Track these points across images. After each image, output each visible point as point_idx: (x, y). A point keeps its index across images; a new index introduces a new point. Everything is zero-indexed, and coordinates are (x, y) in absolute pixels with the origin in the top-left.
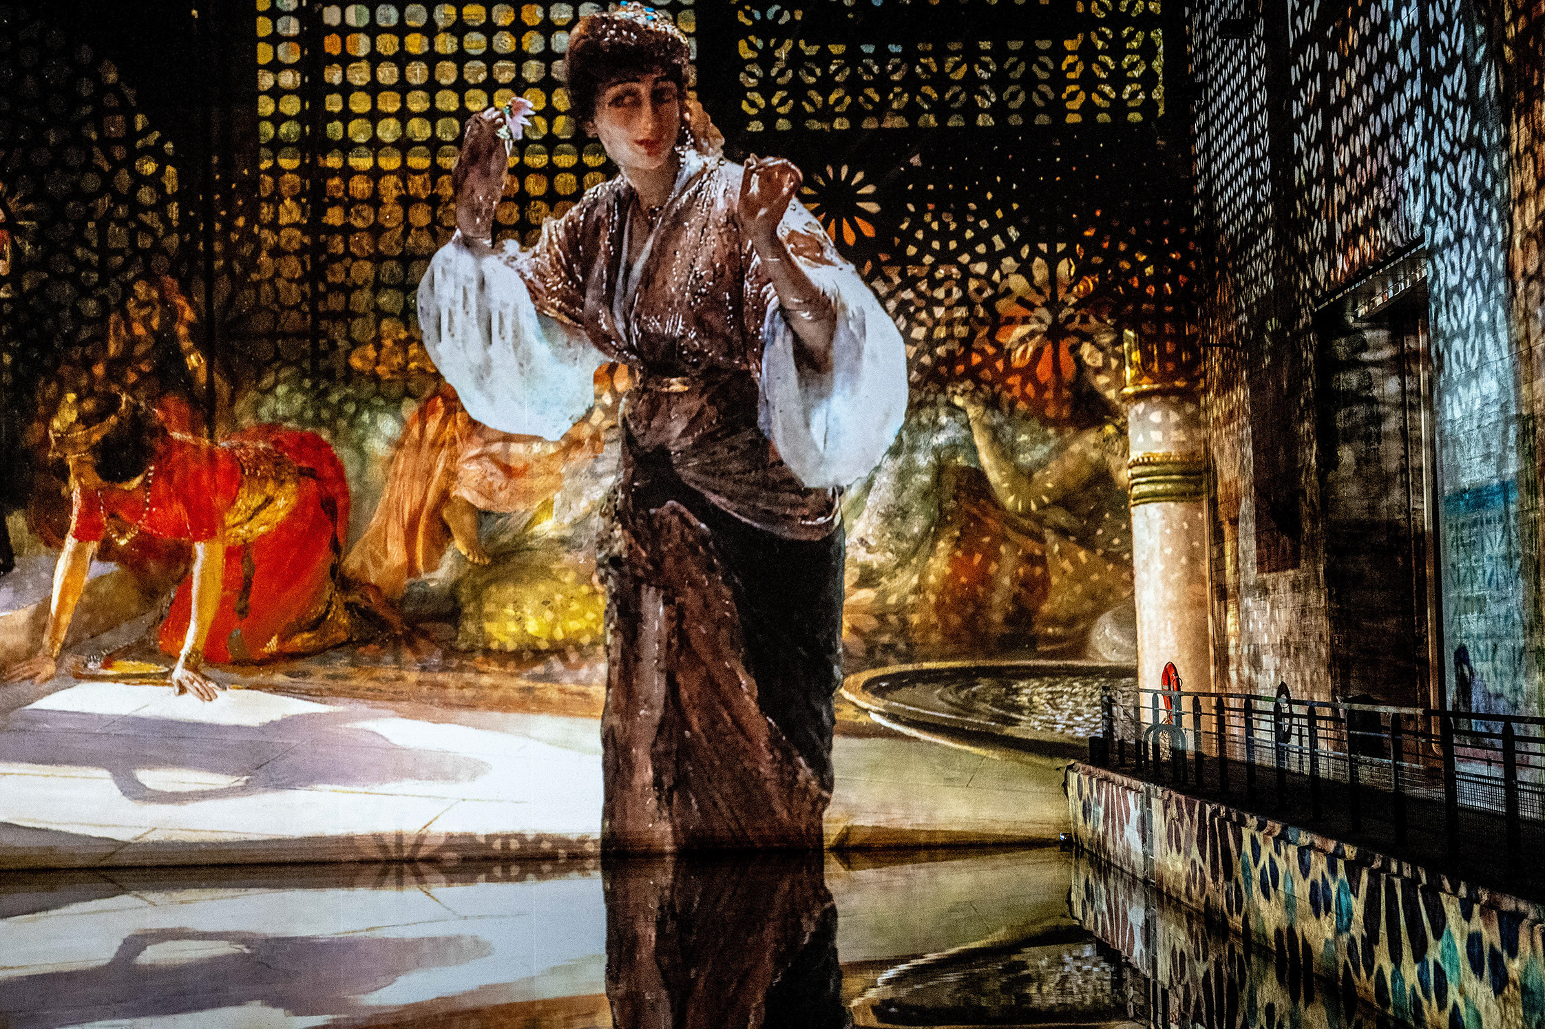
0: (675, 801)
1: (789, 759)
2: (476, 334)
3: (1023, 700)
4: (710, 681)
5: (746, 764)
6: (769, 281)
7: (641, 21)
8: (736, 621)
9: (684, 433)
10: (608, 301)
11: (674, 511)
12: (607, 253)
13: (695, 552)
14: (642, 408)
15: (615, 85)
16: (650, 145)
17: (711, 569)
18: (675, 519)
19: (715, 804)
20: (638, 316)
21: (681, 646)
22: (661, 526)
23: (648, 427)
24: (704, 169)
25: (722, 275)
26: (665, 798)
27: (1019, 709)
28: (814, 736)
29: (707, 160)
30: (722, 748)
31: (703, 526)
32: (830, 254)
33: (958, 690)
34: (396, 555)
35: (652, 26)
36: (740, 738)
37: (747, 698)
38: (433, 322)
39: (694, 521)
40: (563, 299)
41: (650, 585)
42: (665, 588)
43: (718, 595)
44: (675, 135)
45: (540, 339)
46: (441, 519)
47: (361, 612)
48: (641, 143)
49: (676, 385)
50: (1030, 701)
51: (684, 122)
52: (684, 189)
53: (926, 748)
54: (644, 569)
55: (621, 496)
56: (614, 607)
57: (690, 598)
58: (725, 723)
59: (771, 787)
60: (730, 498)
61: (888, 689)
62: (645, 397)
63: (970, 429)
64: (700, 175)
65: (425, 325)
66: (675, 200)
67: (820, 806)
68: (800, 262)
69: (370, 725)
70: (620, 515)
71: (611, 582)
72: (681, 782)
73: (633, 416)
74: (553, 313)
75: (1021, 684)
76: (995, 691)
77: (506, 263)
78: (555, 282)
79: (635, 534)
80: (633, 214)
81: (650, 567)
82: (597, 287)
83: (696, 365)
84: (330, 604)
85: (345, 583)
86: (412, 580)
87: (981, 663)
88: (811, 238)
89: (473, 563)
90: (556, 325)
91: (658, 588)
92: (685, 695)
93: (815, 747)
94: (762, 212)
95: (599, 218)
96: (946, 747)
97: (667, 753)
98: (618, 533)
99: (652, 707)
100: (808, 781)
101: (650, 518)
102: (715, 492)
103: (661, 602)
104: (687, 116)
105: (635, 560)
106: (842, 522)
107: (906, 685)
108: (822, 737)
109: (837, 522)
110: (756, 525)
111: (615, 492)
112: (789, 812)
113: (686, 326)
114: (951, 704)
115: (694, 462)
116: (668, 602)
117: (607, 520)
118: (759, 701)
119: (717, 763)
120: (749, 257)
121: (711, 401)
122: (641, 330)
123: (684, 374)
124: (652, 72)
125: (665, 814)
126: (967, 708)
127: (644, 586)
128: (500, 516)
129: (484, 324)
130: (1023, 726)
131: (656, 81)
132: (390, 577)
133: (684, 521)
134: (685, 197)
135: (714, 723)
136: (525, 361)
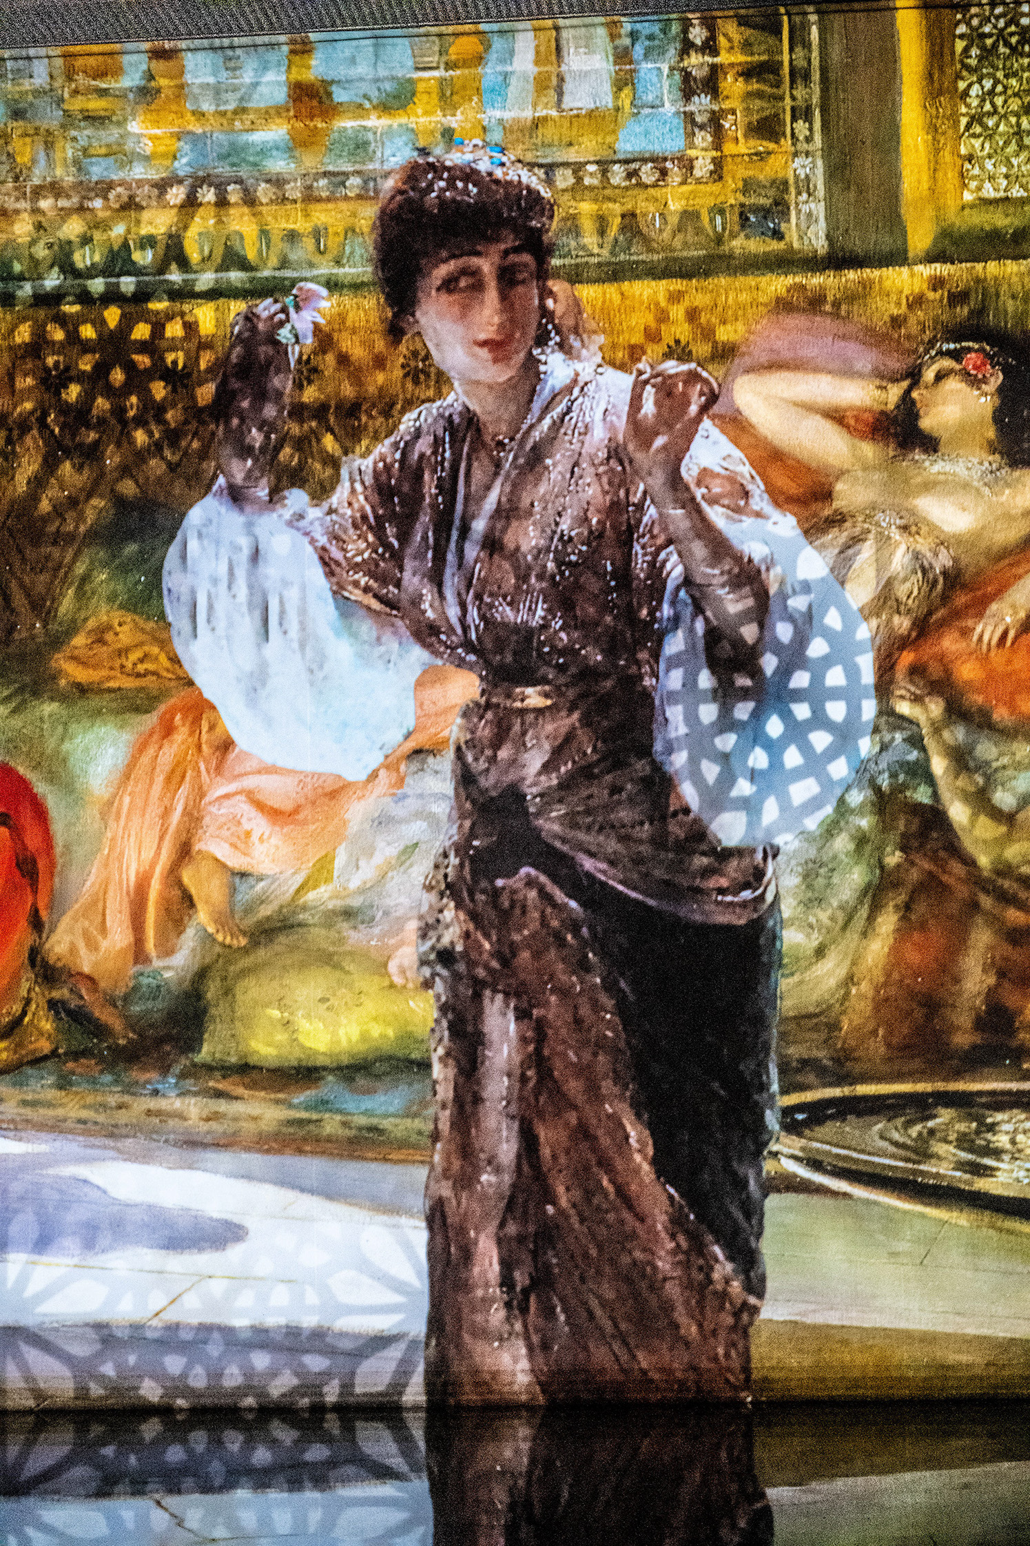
0: (532, 1309)
1: (698, 1247)
2: (247, 625)
3: (1002, 1140)
4: (583, 1132)
5: (638, 1254)
6: (670, 542)
7: (483, 166)
8: (622, 1045)
9: (547, 768)
10: (436, 578)
11: (530, 883)
12: (434, 506)
13: (561, 942)
14: (485, 731)
15: (445, 261)
16: (498, 347)
17: (584, 967)
18: (533, 894)
19: (591, 1316)
20: (478, 597)
21: (541, 1080)
22: (513, 903)
23: (493, 760)
24: (575, 381)
25: (601, 535)
26: (517, 1305)
27: (997, 1153)
28: (739, 1215)
29: (579, 366)
30: (603, 1231)
31: (573, 904)
32: (760, 502)
33: (909, 1124)
34: (118, 937)
35: (499, 173)
36: (627, 1216)
37: (638, 1158)
38: (185, 610)
39: (559, 896)
40: (370, 574)
41: (495, 991)
42: (518, 995)
43: (596, 1007)
44: (532, 332)
45: (338, 634)
46: (180, 884)
47: (69, 1012)
48: (484, 344)
49: (534, 697)
50: (1013, 1142)
51: (545, 312)
52: (546, 409)
53: (861, 1209)
54: (487, 967)
55: (454, 860)
56: (445, 1024)
57: (552, 1009)
58: (606, 1195)
59: (673, 1290)
60: (612, 863)
61: (805, 1123)
62: (489, 715)
63: (923, 749)
64: (569, 389)
65: (175, 614)
66: (532, 427)
67: (745, 1317)
68: (717, 516)
69: (83, 1171)
70: (451, 889)
71: (439, 986)
72: (542, 1281)
73: (471, 744)
74: (356, 595)
75: (999, 1117)
76: (962, 1127)
77: (290, 524)
78: (359, 548)
79: (474, 916)
80: (473, 450)
81: (495, 964)
82: (420, 556)
83: (561, 669)
84: (28, 1002)
85: (48, 973)
86: (139, 967)
87: (940, 1086)
88: (732, 479)
89: (223, 945)
90: (362, 612)
91: (507, 995)
92: (546, 1152)
93: (737, 1231)
94: (660, 441)
95: (422, 456)
96: (889, 1208)
97: (521, 1239)
98: (449, 915)
99: (498, 1170)
100: (727, 1281)
101: (496, 893)
102: (592, 855)
103: (511, 1016)
104: (550, 303)
105: (474, 955)
106: (777, 897)
107: (832, 1117)
108: (748, 1216)
109: (769, 897)
110: (651, 902)
111: (445, 855)
112: (700, 1326)
113: (549, 610)
114: (896, 1144)
115: (559, 811)
116: (522, 1015)
117: (432, 897)
118: (655, 1162)
119: (593, 1252)
120: (640, 507)
121: (586, 721)
122: (483, 617)
123: (544, 681)
124: (498, 240)
125: (518, 1326)
126: (921, 1152)
127: (488, 993)
128: (260, 879)
129: (257, 614)
130: (1002, 1177)
131: (506, 253)
132: (110, 965)
133: (545, 896)
134: (547, 422)
135: (588, 1195)
136: (316, 667)
